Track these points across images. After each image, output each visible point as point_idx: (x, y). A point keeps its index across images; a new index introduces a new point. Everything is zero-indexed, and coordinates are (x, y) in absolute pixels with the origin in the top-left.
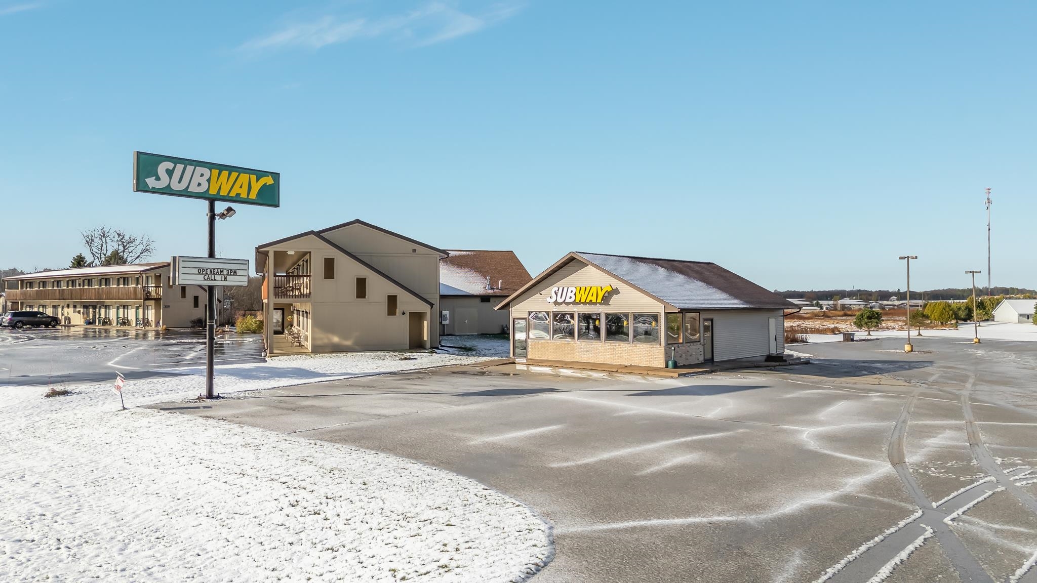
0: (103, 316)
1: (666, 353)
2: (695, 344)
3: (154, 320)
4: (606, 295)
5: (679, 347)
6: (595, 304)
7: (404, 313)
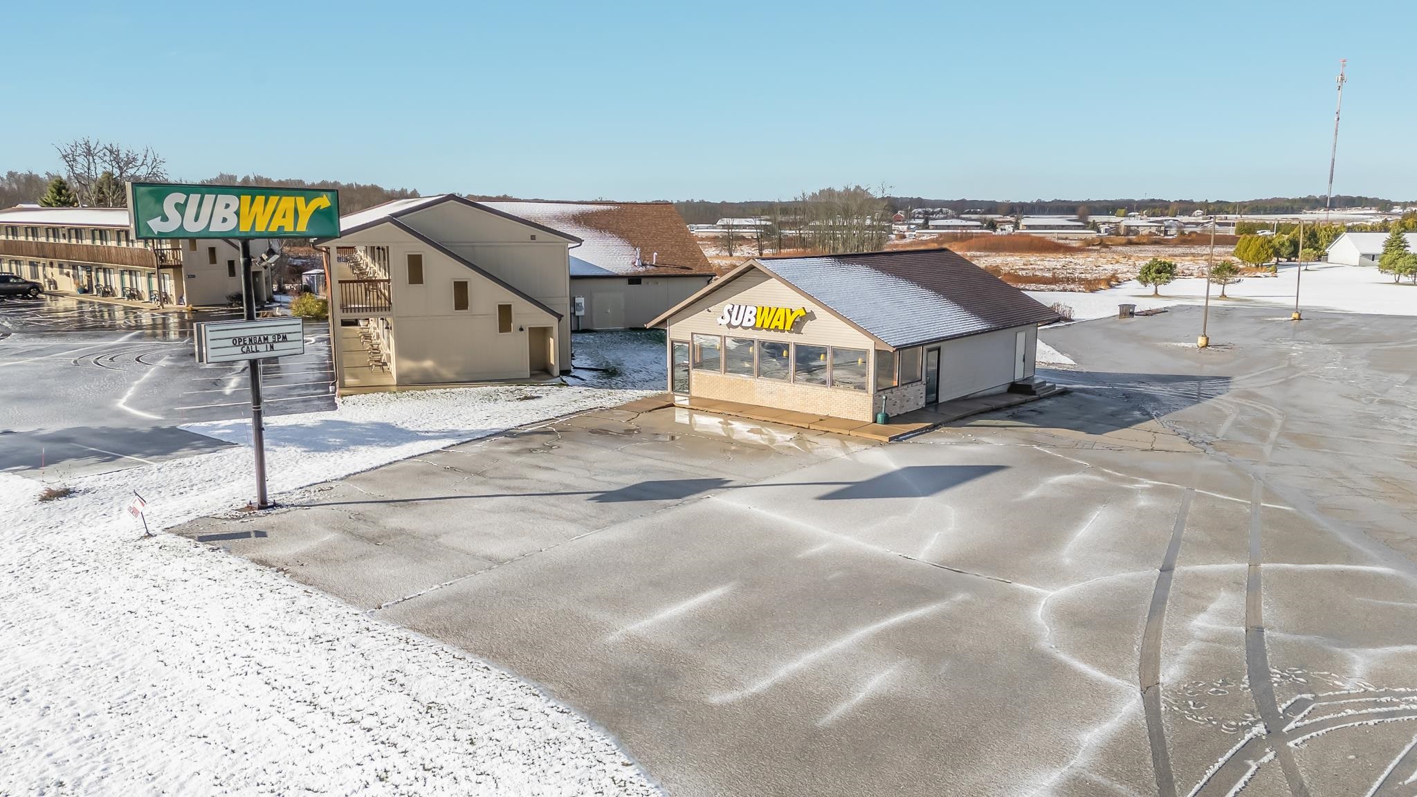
0: (102, 282)
1: (875, 404)
2: (914, 384)
3: (174, 294)
4: (798, 320)
5: (892, 393)
6: (783, 331)
7: (521, 329)
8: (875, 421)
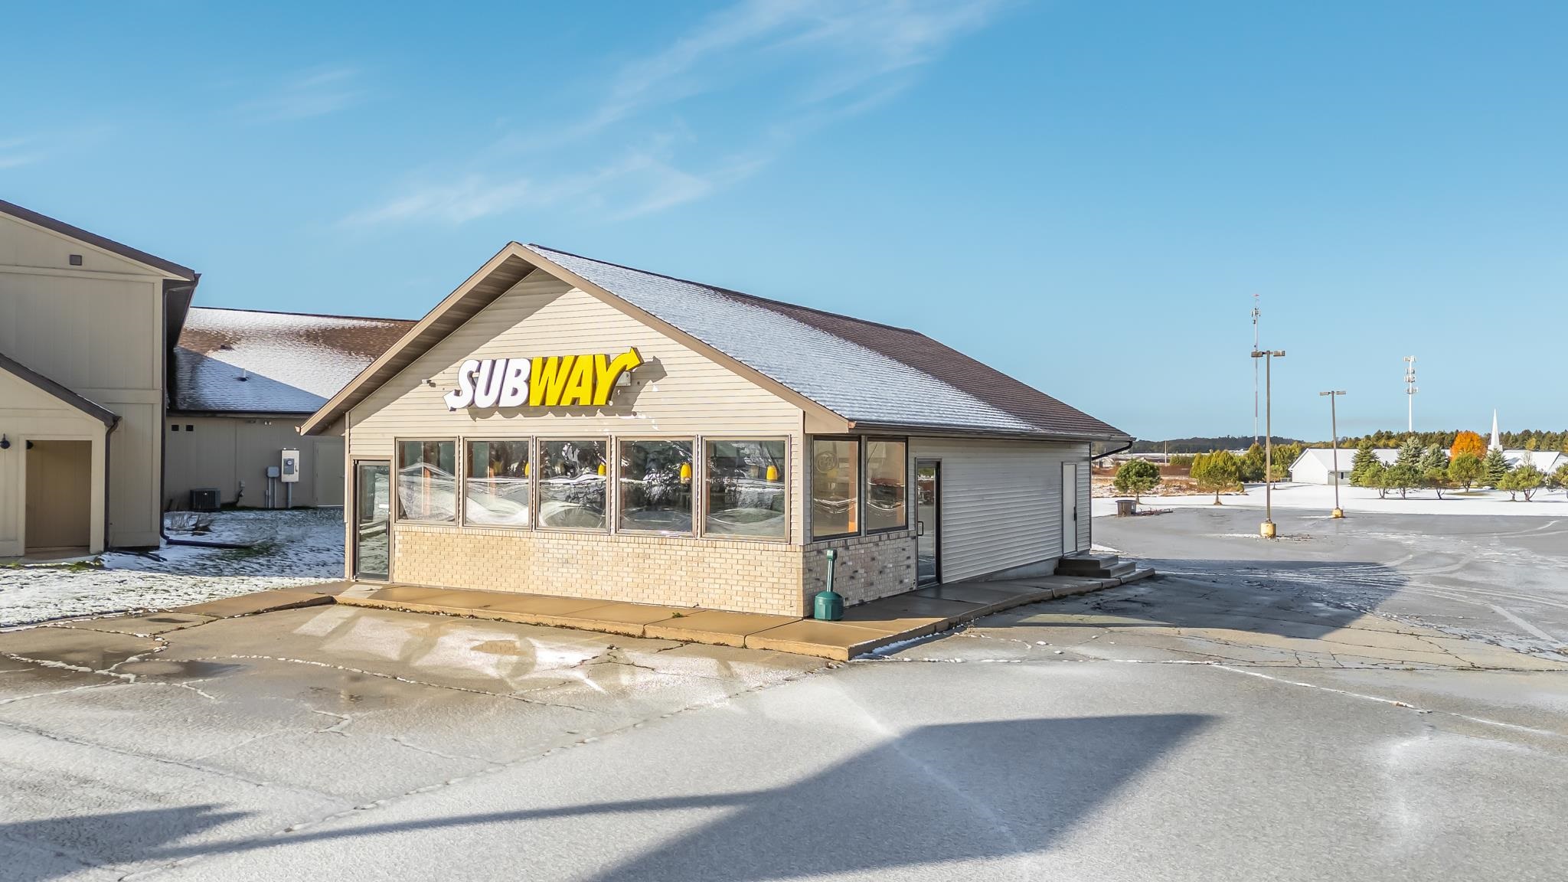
1: (808, 570)
2: (893, 535)
4: (624, 380)
5: (847, 548)
6: (590, 410)
8: (810, 615)
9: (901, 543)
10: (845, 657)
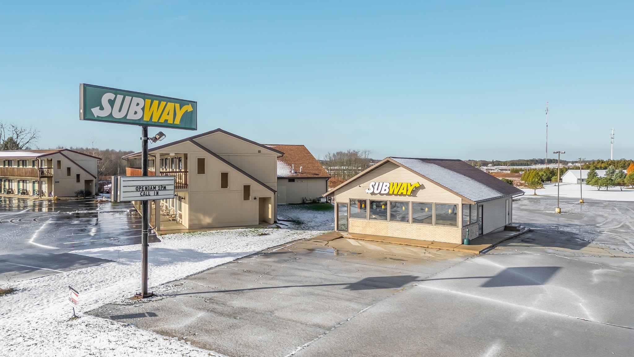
1: (462, 233)
2: (475, 224)
4: (414, 189)
6: (405, 195)
7: (255, 198)
8: (463, 243)
9: (476, 226)
10: (478, 253)
